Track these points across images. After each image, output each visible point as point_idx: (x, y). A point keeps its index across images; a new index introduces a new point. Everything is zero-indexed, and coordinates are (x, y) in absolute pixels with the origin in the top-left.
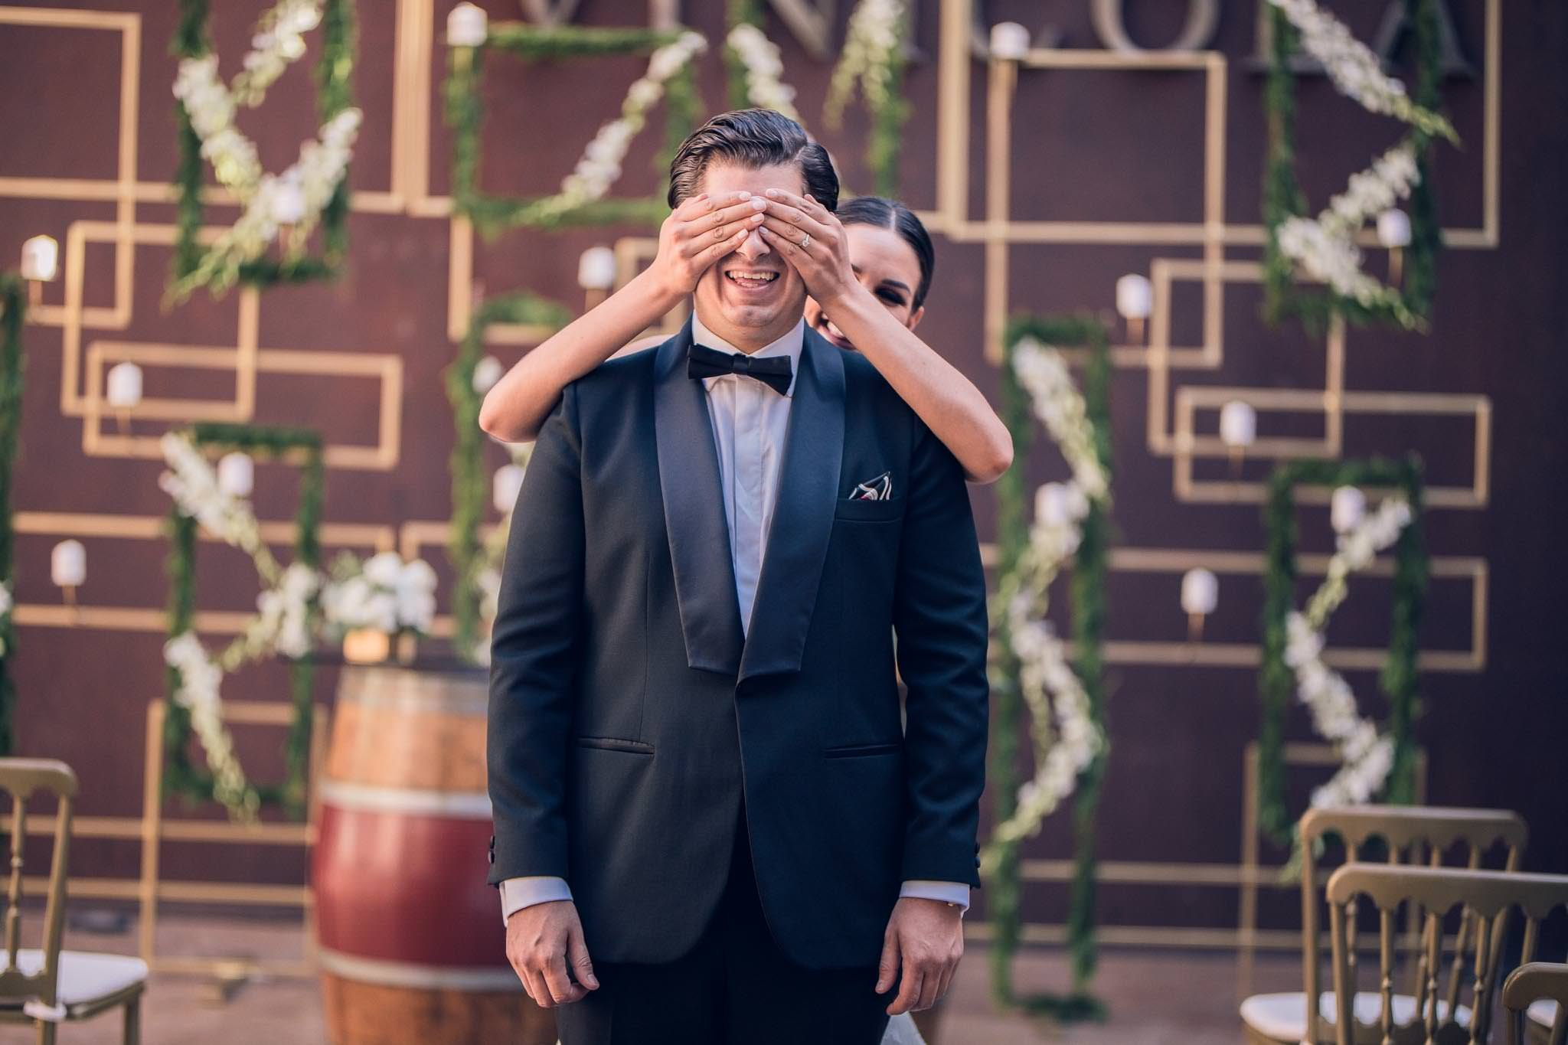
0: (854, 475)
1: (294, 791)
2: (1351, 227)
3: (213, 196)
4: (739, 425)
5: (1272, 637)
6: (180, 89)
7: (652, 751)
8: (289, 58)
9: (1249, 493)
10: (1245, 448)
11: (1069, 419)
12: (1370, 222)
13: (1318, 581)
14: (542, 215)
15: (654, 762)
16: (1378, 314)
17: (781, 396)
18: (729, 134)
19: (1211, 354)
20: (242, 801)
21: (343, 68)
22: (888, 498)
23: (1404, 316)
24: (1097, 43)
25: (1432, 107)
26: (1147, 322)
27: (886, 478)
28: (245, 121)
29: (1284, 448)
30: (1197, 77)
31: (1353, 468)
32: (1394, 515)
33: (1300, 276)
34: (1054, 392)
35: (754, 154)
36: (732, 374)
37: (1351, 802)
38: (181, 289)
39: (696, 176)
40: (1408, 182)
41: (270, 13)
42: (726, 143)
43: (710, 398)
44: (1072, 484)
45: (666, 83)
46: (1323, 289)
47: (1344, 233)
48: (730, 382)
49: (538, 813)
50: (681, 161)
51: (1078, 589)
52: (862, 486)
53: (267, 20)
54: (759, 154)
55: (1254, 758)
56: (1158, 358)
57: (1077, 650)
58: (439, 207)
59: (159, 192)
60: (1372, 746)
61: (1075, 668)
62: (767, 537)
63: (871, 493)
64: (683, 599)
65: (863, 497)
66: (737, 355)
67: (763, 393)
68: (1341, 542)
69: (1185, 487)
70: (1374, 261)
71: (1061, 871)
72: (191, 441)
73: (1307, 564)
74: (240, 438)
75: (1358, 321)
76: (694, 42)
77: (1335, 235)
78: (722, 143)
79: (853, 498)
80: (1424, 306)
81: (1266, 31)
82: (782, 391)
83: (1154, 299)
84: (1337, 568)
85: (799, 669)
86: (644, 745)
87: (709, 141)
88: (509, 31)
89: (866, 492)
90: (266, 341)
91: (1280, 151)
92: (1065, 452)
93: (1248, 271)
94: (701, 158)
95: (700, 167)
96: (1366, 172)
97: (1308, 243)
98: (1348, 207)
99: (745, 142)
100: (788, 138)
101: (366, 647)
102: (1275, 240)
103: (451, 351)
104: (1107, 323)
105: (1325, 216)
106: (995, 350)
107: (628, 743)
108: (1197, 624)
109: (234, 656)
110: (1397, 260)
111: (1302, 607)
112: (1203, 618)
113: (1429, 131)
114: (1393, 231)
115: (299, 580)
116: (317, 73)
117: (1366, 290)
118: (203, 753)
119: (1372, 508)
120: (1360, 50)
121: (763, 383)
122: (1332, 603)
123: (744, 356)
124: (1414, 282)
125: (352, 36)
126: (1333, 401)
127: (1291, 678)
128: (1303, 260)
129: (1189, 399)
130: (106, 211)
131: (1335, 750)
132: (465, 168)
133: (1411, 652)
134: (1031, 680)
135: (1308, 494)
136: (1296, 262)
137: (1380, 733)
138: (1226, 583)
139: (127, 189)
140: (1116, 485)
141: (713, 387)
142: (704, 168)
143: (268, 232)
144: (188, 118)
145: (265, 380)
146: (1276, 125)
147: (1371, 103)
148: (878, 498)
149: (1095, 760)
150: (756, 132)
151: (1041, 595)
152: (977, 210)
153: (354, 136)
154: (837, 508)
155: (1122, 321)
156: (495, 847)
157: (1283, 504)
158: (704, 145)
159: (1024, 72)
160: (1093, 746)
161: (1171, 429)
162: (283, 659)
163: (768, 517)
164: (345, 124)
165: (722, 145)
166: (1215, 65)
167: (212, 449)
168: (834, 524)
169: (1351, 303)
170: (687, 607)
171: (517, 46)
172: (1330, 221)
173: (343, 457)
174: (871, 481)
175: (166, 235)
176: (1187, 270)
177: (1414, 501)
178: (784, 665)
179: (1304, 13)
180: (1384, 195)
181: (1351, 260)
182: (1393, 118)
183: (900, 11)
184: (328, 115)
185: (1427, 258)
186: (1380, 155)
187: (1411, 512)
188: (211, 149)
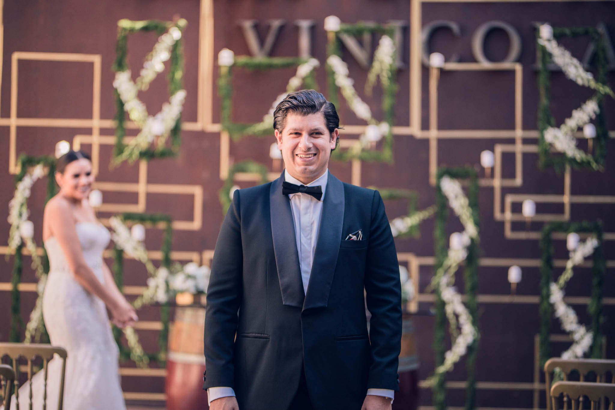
0: (348, 230)
1: (162, 356)
2: (572, 130)
3: (129, 125)
4: (302, 212)
5: (544, 292)
6: (116, 84)
7: (269, 338)
8: (158, 72)
9: (534, 235)
10: (532, 218)
11: (462, 207)
12: (580, 129)
13: (563, 269)
14: (256, 131)
15: (270, 341)
16: (582, 164)
17: (318, 201)
18: (295, 102)
19: (518, 181)
20: (142, 360)
21: (179, 75)
22: (361, 239)
23: (594, 165)
24: (474, 60)
25: (604, 83)
26: (493, 169)
27: (360, 232)
28: (141, 96)
29: (548, 218)
30: (512, 73)
31: (575, 225)
32: (591, 244)
33: (553, 150)
34: (456, 197)
35: (305, 110)
36: (299, 193)
37: (576, 357)
38: (117, 161)
39: (283, 118)
40: (595, 112)
41: (150, 54)
42: (294, 106)
43: (291, 202)
44: (464, 233)
45: (304, 79)
46: (562, 155)
47: (569, 133)
48: (299, 196)
49: (223, 362)
50: (278, 112)
51: (467, 274)
52: (350, 235)
53: (149, 57)
54: (307, 110)
55: (538, 339)
56: (497, 183)
57: (467, 298)
58: (215, 128)
59: (109, 124)
60: (584, 335)
61: (465, 304)
62: (314, 255)
63: (354, 238)
64: (281, 278)
65: (351, 239)
66: (301, 186)
67: (311, 200)
68: (571, 255)
69: (509, 233)
70: (582, 144)
71: (462, 385)
72: (121, 220)
73: (557, 263)
74: (140, 219)
75: (576, 167)
76: (314, 63)
77: (566, 134)
78: (293, 106)
79: (347, 240)
80: (602, 161)
81: (539, 54)
82: (319, 199)
83: (495, 159)
84: (570, 265)
85: (327, 306)
86: (266, 335)
87: (287, 106)
88: (243, 59)
89: (352, 237)
90: (150, 180)
91: (544, 101)
92: (461, 220)
93: (532, 149)
94: (285, 112)
95: (284, 115)
96: (579, 109)
97: (556, 137)
98: (571, 123)
99: (301, 106)
100: (318, 103)
101: (185, 299)
102: (543, 137)
103: (221, 183)
104: (477, 169)
105: (563, 127)
106: (433, 180)
107: (259, 335)
108: (513, 287)
109: (138, 303)
110: (590, 143)
111: (556, 280)
112: (516, 285)
113: (603, 93)
114: (589, 132)
115: (163, 273)
116: (168, 77)
117: (579, 155)
118: (126, 341)
119: (583, 241)
120: (575, 61)
121: (312, 196)
122: (567, 278)
123: (304, 186)
124: (598, 152)
125: (182, 62)
126: (566, 199)
127: (552, 308)
128: (554, 144)
129: (510, 199)
130: (88, 131)
131: (570, 336)
132: (226, 113)
133: (599, 298)
134: (449, 310)
135: (558, 236)
136: (551, 145)
137: (588, 330)
138: (525, 271)
139: (96, 123)
140: (481, 233)
141: (292, 197)
142: (286, 115)
143: (150, 139)
144: (119, 95)
145: (150, 196)
146: (542, 92)
147: (580, 82)
148: (357, 239)
149: (475, 341)
150: (305, 101)
151: (452, 276)
152: (425, 125)
153: (184, 102)
154: (341, 244)
155: (483, 169)
156: (206, 375)
157: (548, 240)
158: (286, 107)
159: (443, 72)
160: (474, 335)
161: (503, 210)
162: (157, 304)
163: (314, 248)
164: (179, 96)
165: (292, 107)
166: (518, 68)
167: (129, 222)
168: (340, 250)
169: (573, 160)
170: (283, 281)
171: (245, 66)
172: (564, 128)
173: (180, 225)
174: (354, 233)
175: (111, 140)
176: (508, 148)
177: (599, 238)
178: (320, 304)
179: (553, 47)
180: (586, 118)
181: (573, 144)
182: (589, 88)
183: (394, 50)
184: (172, 93)
185: (603, 142)
186: (584, 102)
187: (598, 242)
188: (128, 107)
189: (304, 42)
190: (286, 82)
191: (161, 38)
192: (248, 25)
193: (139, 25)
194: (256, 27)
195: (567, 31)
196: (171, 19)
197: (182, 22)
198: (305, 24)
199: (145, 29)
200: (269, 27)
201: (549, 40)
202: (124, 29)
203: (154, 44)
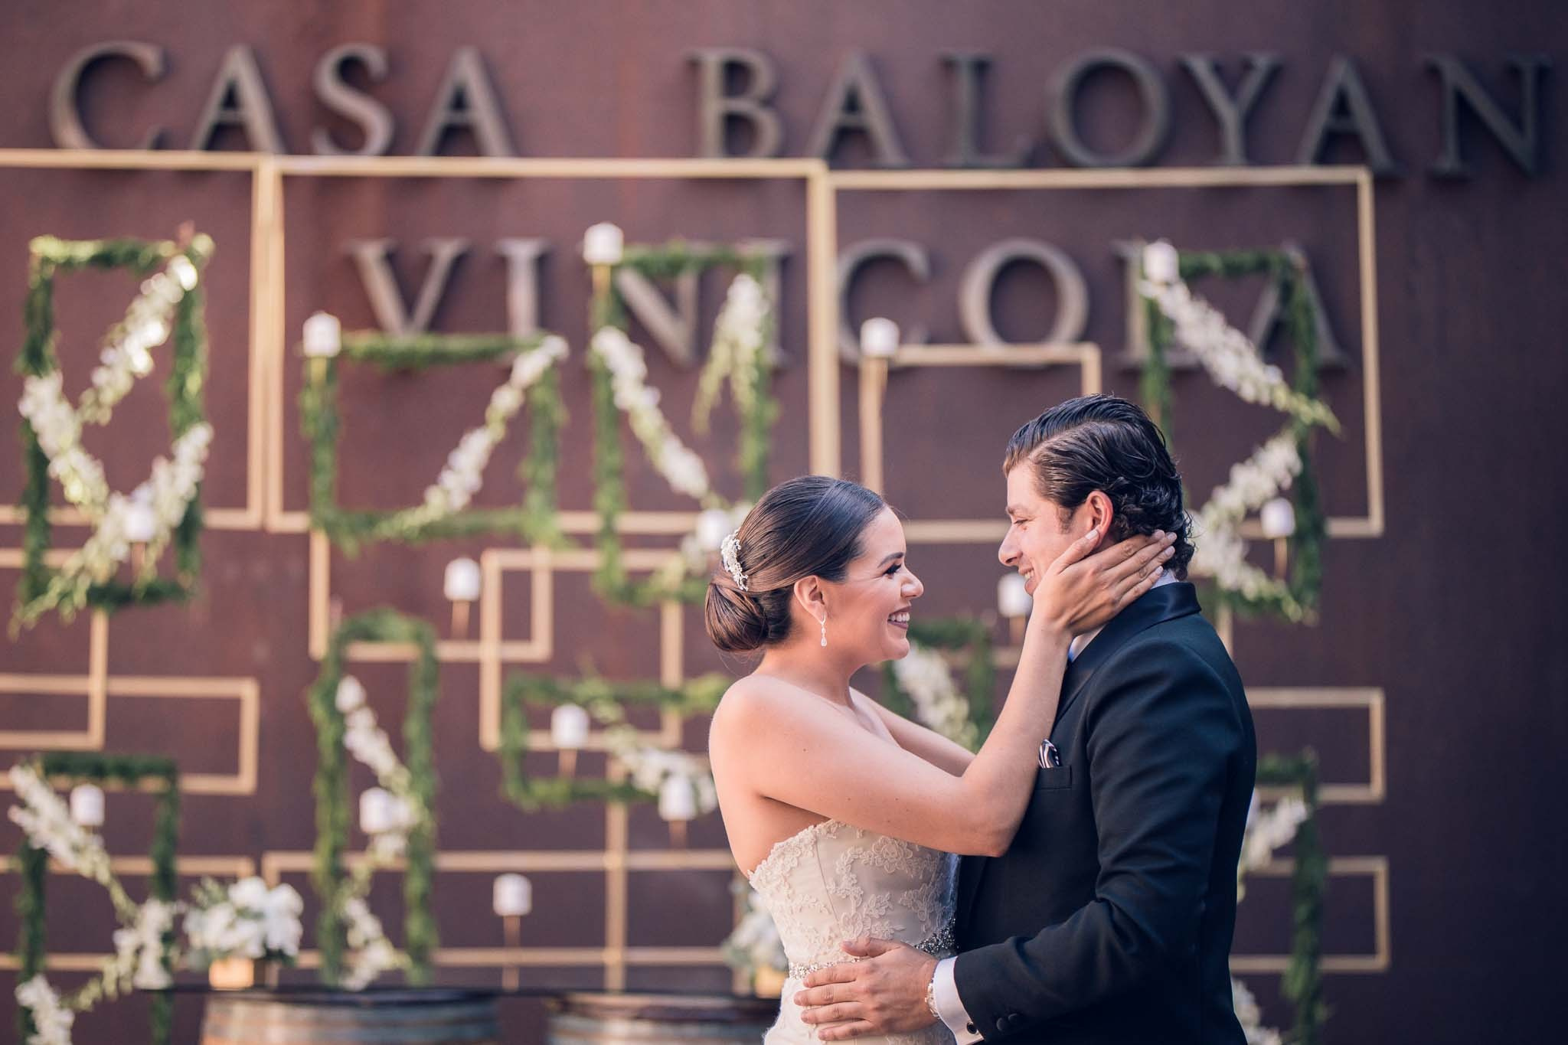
2: (1233, 519)
3: (60, 517)
6: (27, 407)
8: (137, 374)
11: (954, 722)
12: (1253, 514)
14: (405, 527)
16: (1258, 603)
21: (194, 383)
23: (1291, 608)
24: (963, 338)
25: (1311, 395)
28: (92, 440)
30: (1072, 370)
32: (1291, 813)
34: (936, 695)
38: (29, 613)
40: (1290, 470)
41: (119, 325)
45: (527, 391)
46: (1206, 583)
47: (1227, 527)
53: (115, 334)
58: (296, 522)
59: (6, 514)
70: (1258, 553)
72: (38, 773)
74: (91, 768)
75: (1246, 615)
76: (555, 346)
77: (1217, 528)
80: (1310, 597)
81: (1140, 322)
88: (364, 341)
90: (115, 668)
96: (1249, 462)
98: (1229, 499)
101: (232, 975)
103: (313, 668)
104: (989, 622)
105: (1209, 510)
109: (86, 998)
110: (1282, 551)
113: (1309, 420)
114: (1278, 521)
115: (155, 915)
116: (168, 388)
117: (1253, 583)
119: (1266, 805)
120: (1236, 338)
124: (1299, 574)
125: (202, 351)
132: (322, 483)
133: (1313, 955)
143: (120, 551)
144: (34, 436)
147: (1248, 393)
153: (206, 453)
155: (1003, 621)
159: (894, 372)
164: (195, 442)
166: (1089, 357)
167: (62, 782)
169: (1236, 597)
171: (371, 356)
173: (199, 784)
175: (14, 558)
177: (1309, 797)
179: (1179, 304)
180: (1267, 486)
181: (1237, 551)
182: (1271, 408)
183: (766, 311)
184: (180, 430)
185: (1313, 548)
186: (1263, 443)
187: (1307, 809)
188: (58, 468)
189: (522, 297)
190: (485, 400)
191: (149, 284)
192: (371, 254)
193: (85, 250)
194: (392, 259)
195: (1214, 261)
196: (172, 235)
197: (203, 244)
198: (522, 252)
199: (103, 261)
200: (428, 260)
201: (1168, 284)
202: (46, 261)
203: (130, 301)
